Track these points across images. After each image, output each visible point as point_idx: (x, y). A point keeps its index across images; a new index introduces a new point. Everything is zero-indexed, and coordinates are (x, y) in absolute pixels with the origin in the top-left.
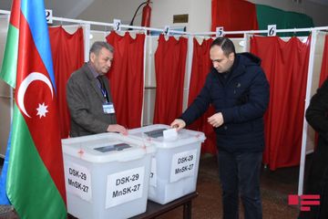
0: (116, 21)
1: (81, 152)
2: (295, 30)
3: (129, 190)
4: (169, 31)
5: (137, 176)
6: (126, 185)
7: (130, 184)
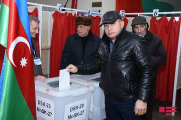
0: (59, 5)
1: (48, 90)
2: (173, 13)
3: (77, 114)
4: (91, 12)
5: (83, 105)
6: (76, 111)
7: (79, 111)
